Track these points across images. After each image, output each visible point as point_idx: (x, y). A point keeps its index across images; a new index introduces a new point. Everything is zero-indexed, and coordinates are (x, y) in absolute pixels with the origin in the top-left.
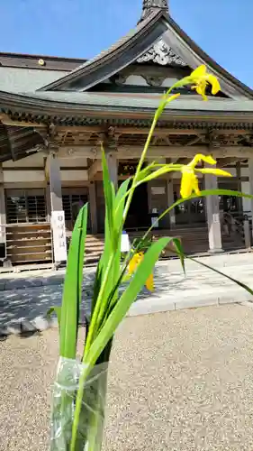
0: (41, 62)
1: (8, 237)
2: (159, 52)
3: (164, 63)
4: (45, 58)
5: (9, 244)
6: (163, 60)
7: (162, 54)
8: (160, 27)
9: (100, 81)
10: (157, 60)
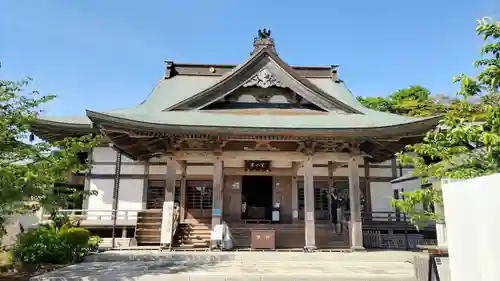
0: (212, 70)
1: (139, 221)
2: (262, 78)
3: (266, 86)
4: (215, 67)
5: (138, 227)
6: (265, 84)
7: (265, 80)
8: (263, 60)
9: (216, 100)
10: (260, 84)
